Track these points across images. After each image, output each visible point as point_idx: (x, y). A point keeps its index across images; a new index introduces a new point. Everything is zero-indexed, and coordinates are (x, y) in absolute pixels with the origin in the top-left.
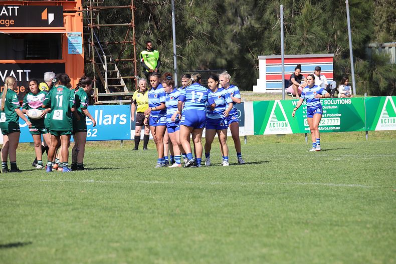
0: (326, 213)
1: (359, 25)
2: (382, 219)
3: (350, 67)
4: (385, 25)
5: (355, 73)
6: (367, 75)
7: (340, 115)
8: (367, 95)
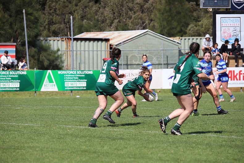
0: (11, 141)
1: (32, 26)
2: (45, 145)
3: (26, 52)
4: (47, 27)
5: (29, 56)
6: (36, 57)
7: (20, 81)
8: (36, 69)
